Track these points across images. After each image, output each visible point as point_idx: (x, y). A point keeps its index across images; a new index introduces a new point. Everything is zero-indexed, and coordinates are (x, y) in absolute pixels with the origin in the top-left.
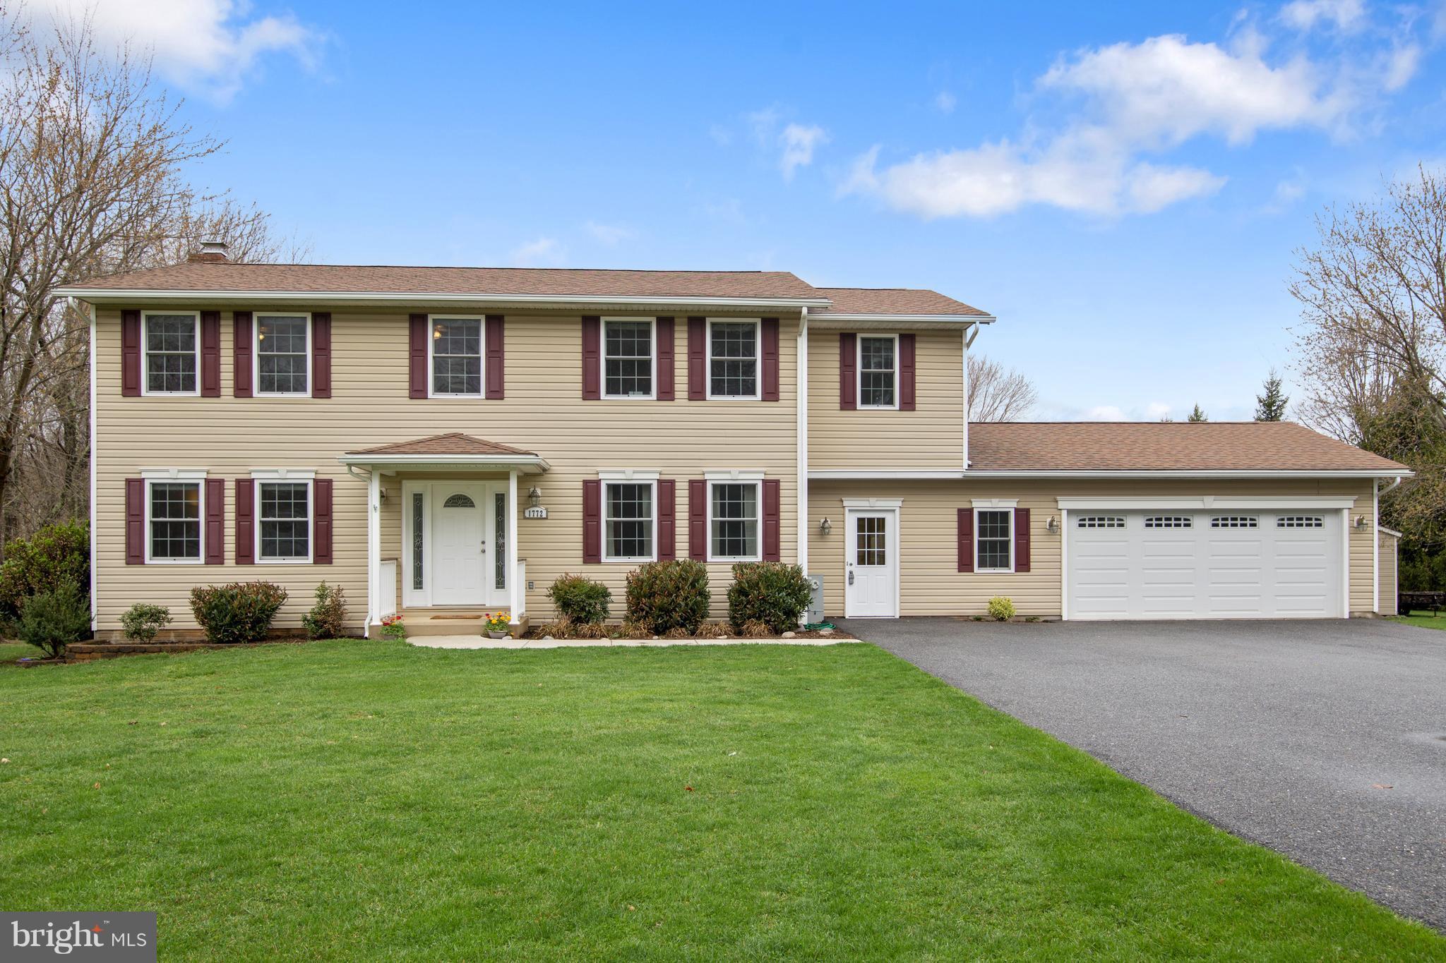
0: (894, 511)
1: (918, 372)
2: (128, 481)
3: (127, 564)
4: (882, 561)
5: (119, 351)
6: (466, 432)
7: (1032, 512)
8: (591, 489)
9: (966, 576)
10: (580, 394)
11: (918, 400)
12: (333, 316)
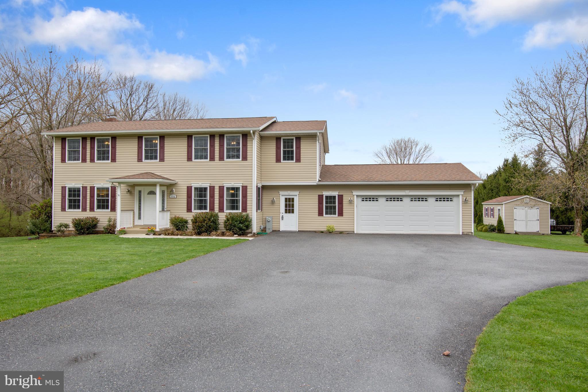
0: (297, 195)
1: (301, 150)
2: (62, 187)
3: (62, 211)
4: (293, 212)
5: (60, 150)
6: (152, 172)
7: (344, 196)
8: (189, 189)
9: (321, 218)
10: (186, 159)
11: (301, 159)
12: (117, 138)
